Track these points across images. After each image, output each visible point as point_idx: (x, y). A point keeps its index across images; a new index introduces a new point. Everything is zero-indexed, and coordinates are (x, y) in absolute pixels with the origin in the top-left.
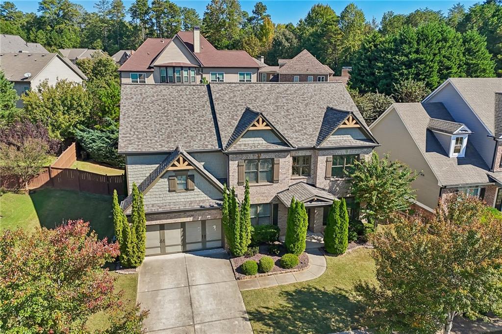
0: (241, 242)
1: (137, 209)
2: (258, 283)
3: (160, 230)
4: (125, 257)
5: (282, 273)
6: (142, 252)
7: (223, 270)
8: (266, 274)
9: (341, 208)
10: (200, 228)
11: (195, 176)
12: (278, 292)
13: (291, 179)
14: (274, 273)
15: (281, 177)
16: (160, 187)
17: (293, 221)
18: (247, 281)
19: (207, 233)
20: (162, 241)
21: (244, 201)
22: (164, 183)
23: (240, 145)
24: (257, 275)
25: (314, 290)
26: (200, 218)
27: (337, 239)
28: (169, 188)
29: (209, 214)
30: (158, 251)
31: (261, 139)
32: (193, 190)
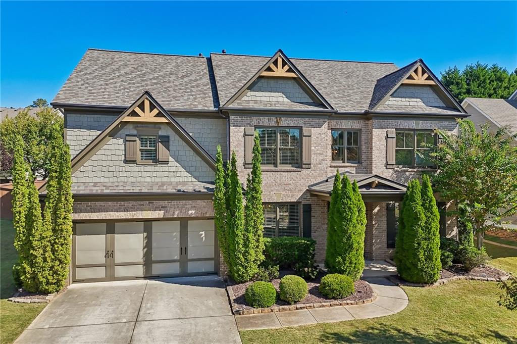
0: (246, 252)
1: (57, 174)
2: (276, 320)
3: (107, 233)
4: (28, 269)
5: (323, 306)
6: (61, 262)
7: (211, 302)
8: (292, 306)
9: (424, 193)
10: (176, 234)
11: (171, 139)
12: (318, 334)
13: (331, 167)
14: (308, 305)
15: (314, 159)
16: (109, 153)
17: (338, 211)
18: (253, 317)
19: (189, 243)
20: (110, 254)
21: (251, 176)
22: (117, 147)
23: (248, 101)
24: (276, 308)
25: (395, 333)
26: (176, 213)
27: (422, 251)
28: (125, 155)
29: (193, 207)
30: (101, 272)
31: (281, 94)
32: (167, 162)
